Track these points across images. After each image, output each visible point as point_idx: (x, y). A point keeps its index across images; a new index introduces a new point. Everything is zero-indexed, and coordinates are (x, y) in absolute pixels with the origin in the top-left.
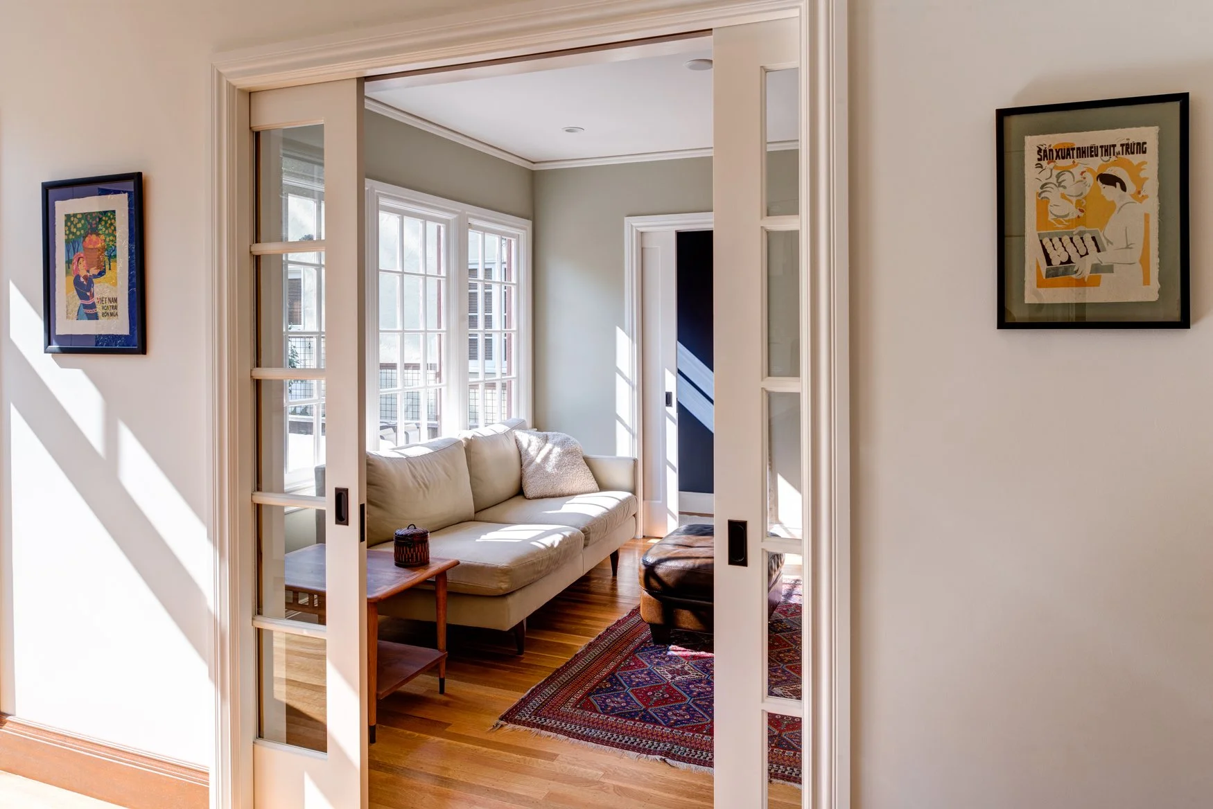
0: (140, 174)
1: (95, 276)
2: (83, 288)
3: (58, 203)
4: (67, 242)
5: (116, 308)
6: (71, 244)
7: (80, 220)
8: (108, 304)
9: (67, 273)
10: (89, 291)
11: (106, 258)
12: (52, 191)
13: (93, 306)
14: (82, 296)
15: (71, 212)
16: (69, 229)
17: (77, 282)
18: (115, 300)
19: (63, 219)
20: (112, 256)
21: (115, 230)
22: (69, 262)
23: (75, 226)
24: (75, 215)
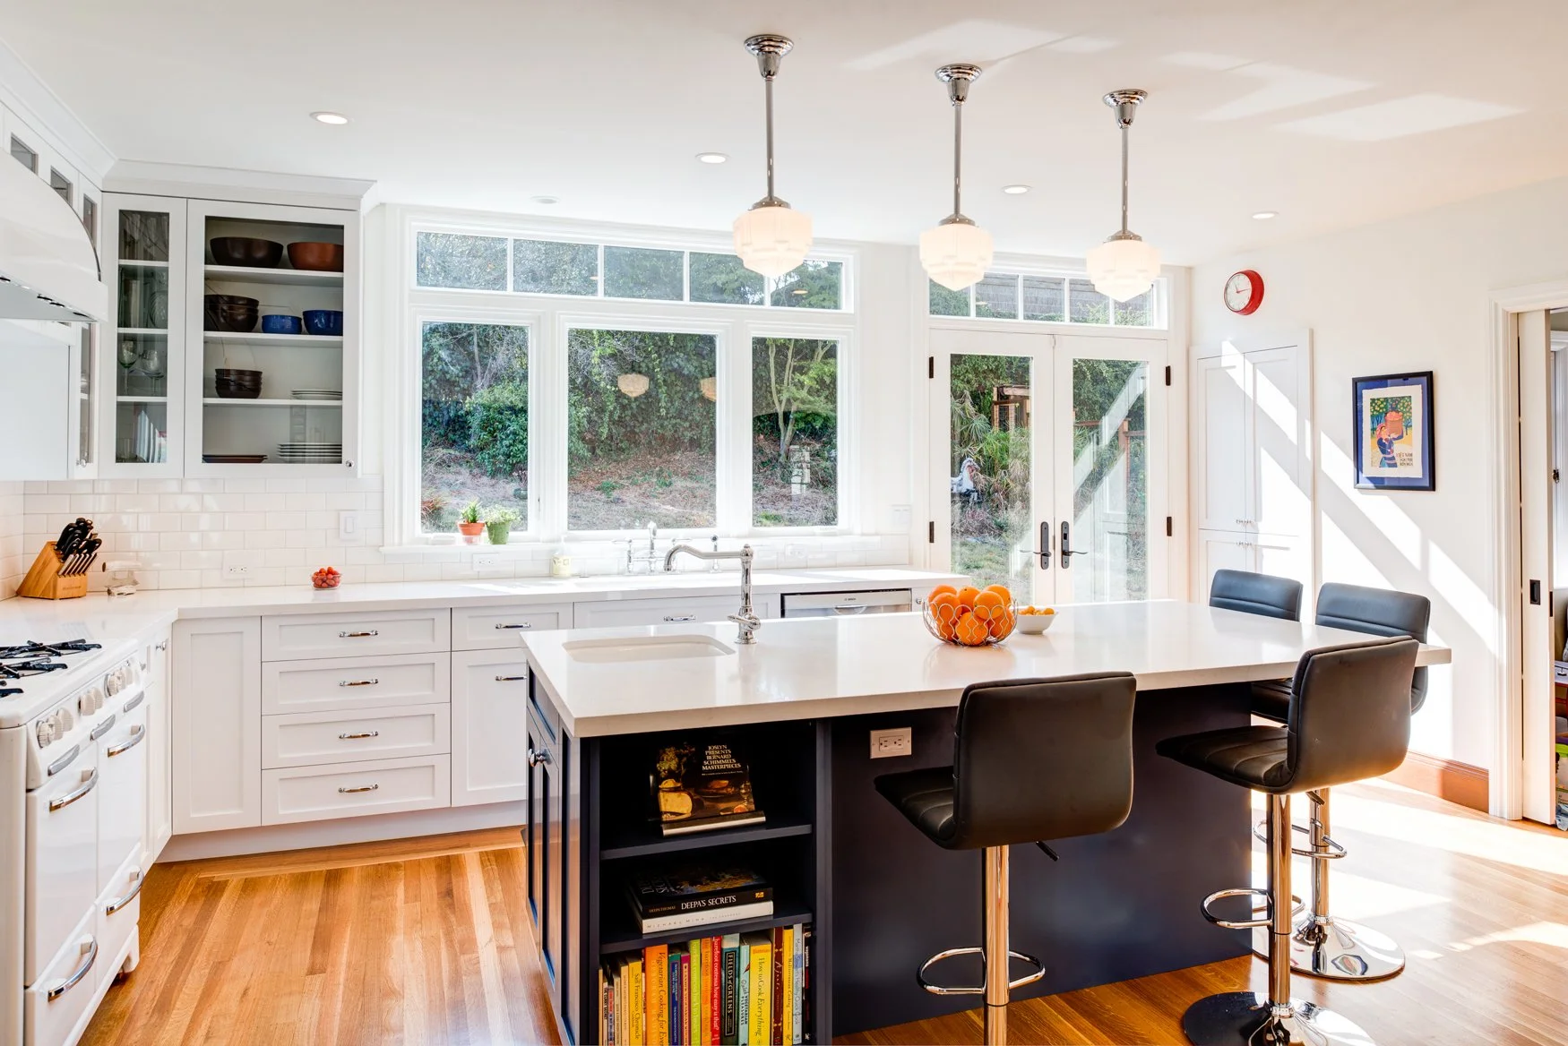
0: (1431, 373)
1: (1395, 439)
2: (1383, 446)
3: (1364, 392)
4: (1372, 416)
5: (1411, 460)
6: (1376, 418)
7: (1382, 403)
8: (1405, 457)
9: (1372, 436)
10: (1390, 448)
11: (1404, 428)
12: (1360, 384)
13: (1393, 458)
14: (1383, 452)
15: (1376, 397)
16: (1374, 408)
17: (1380, 443)
18: (1411, 455)
19: (1370, 401)
20: (1408, 426)
21: (1411, 408)
22: (1373, 430)
23: (1379, 406)
24: (1378, 399)
